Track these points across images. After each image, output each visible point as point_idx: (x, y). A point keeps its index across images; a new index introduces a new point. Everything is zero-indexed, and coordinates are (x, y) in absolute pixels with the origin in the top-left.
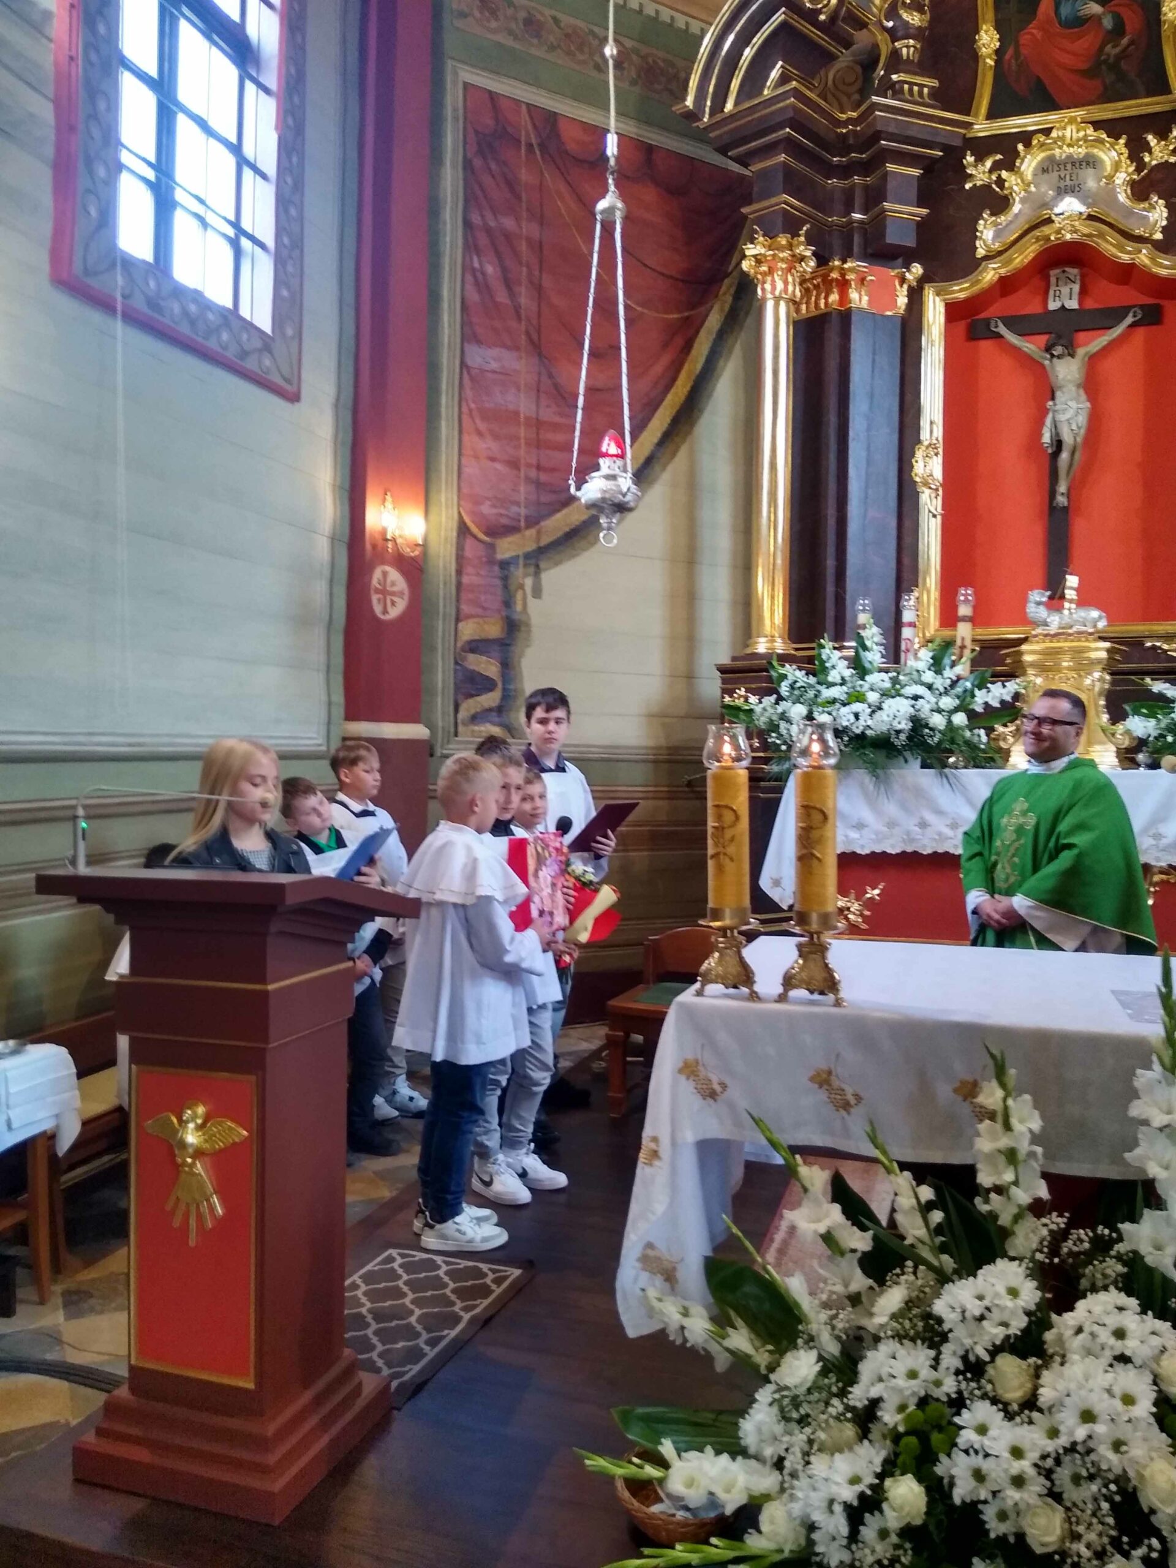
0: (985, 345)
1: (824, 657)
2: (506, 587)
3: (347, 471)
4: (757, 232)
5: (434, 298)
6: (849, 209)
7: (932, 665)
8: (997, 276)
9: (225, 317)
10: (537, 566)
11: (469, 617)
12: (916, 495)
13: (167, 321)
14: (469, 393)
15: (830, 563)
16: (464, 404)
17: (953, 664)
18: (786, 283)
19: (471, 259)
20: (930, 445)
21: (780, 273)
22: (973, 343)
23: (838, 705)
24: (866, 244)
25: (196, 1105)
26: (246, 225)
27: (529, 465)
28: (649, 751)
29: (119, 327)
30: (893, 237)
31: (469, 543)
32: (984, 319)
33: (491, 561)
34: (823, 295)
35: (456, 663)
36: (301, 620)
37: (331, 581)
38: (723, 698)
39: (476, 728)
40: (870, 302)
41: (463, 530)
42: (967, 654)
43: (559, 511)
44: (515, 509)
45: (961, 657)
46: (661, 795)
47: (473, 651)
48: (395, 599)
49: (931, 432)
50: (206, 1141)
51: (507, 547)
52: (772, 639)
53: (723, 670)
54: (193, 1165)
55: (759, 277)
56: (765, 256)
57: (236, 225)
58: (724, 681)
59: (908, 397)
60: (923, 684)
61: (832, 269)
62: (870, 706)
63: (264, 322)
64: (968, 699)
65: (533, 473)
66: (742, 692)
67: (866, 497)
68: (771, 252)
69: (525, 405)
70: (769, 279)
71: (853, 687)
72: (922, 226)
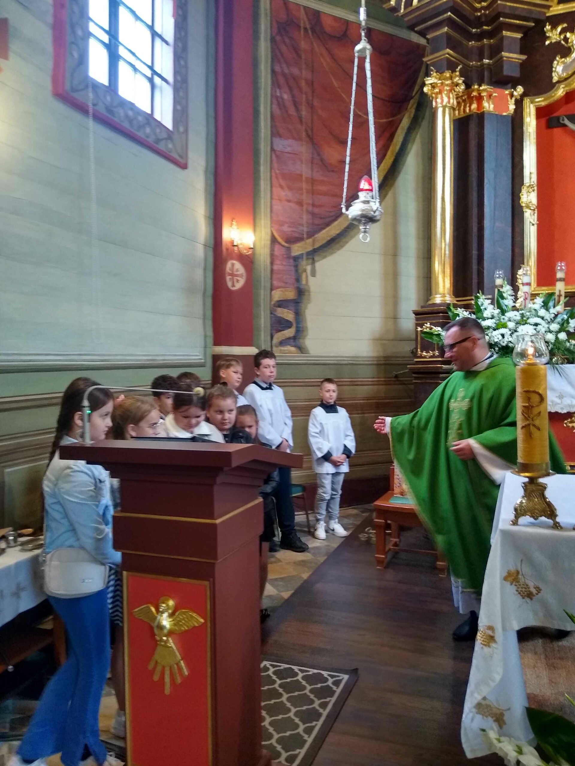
0: (557, 132)
1: (480, 303)
2: (297, 271)
3: (212, 209)
4: (432, 71)
5: (256, 113)
6: (481, 58)
7: (543, 306)
8: (564, 93)
9: (147, 119)
10: (313, 259)
11: (278, 288)
12: (522, 213)
13: (116, 119)
14: (275, 165)
15: (475, 252)
16: (273, 170)
17: (554, 307)
18: (449, 98)
19: (276, 91)
20: (530, 185)
21: (445, 92)
22: (550, 130)
23: (491, 330)
24: (491, 77)
25: (168, 600)
26: (157, 69)
27: (308, 204)
28: (375, 359)
29: (91, 123)
30: (507, 71)
31: (277, 247)
32: (556, 117)
33: (289, 257)
34: (468, 105)
35: (271, 313)
36: (190, 290)
37: (205, 269)
38: (417, 328)
39: (282, 348)
40: (494, 108)
41: (274, 240)
42: (563, 300)
43: (324, 228)
44: (301, 228)
45: (559, 302)
46: (381, 383)
47: (280, 306)
48: (238, 278)
49: (530, 179)
50: (175, 625)
51: (297, 249)
52: (444, 296)
53: (416, 313)
54: (167, 640)
55: (434, 95)
56: (436, 83)
57: (151, 68)
58: (417, 319)
59: (517, 160)
60: (539, 317)
61: (473, 91)
62: (510, 330)
63: (168, 122)
64: (565, 325)
65: (310, 208)
66: (428, 325)
67: (494, 216)
68: (440, 82)
69: (305, 171)
70: (439, 96)
71: (499, 320)
72: (523, 65)
